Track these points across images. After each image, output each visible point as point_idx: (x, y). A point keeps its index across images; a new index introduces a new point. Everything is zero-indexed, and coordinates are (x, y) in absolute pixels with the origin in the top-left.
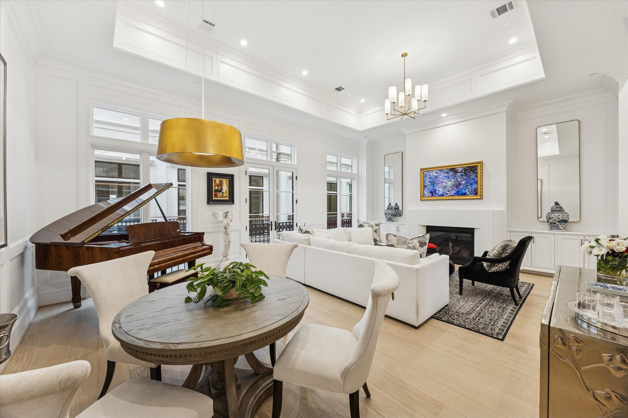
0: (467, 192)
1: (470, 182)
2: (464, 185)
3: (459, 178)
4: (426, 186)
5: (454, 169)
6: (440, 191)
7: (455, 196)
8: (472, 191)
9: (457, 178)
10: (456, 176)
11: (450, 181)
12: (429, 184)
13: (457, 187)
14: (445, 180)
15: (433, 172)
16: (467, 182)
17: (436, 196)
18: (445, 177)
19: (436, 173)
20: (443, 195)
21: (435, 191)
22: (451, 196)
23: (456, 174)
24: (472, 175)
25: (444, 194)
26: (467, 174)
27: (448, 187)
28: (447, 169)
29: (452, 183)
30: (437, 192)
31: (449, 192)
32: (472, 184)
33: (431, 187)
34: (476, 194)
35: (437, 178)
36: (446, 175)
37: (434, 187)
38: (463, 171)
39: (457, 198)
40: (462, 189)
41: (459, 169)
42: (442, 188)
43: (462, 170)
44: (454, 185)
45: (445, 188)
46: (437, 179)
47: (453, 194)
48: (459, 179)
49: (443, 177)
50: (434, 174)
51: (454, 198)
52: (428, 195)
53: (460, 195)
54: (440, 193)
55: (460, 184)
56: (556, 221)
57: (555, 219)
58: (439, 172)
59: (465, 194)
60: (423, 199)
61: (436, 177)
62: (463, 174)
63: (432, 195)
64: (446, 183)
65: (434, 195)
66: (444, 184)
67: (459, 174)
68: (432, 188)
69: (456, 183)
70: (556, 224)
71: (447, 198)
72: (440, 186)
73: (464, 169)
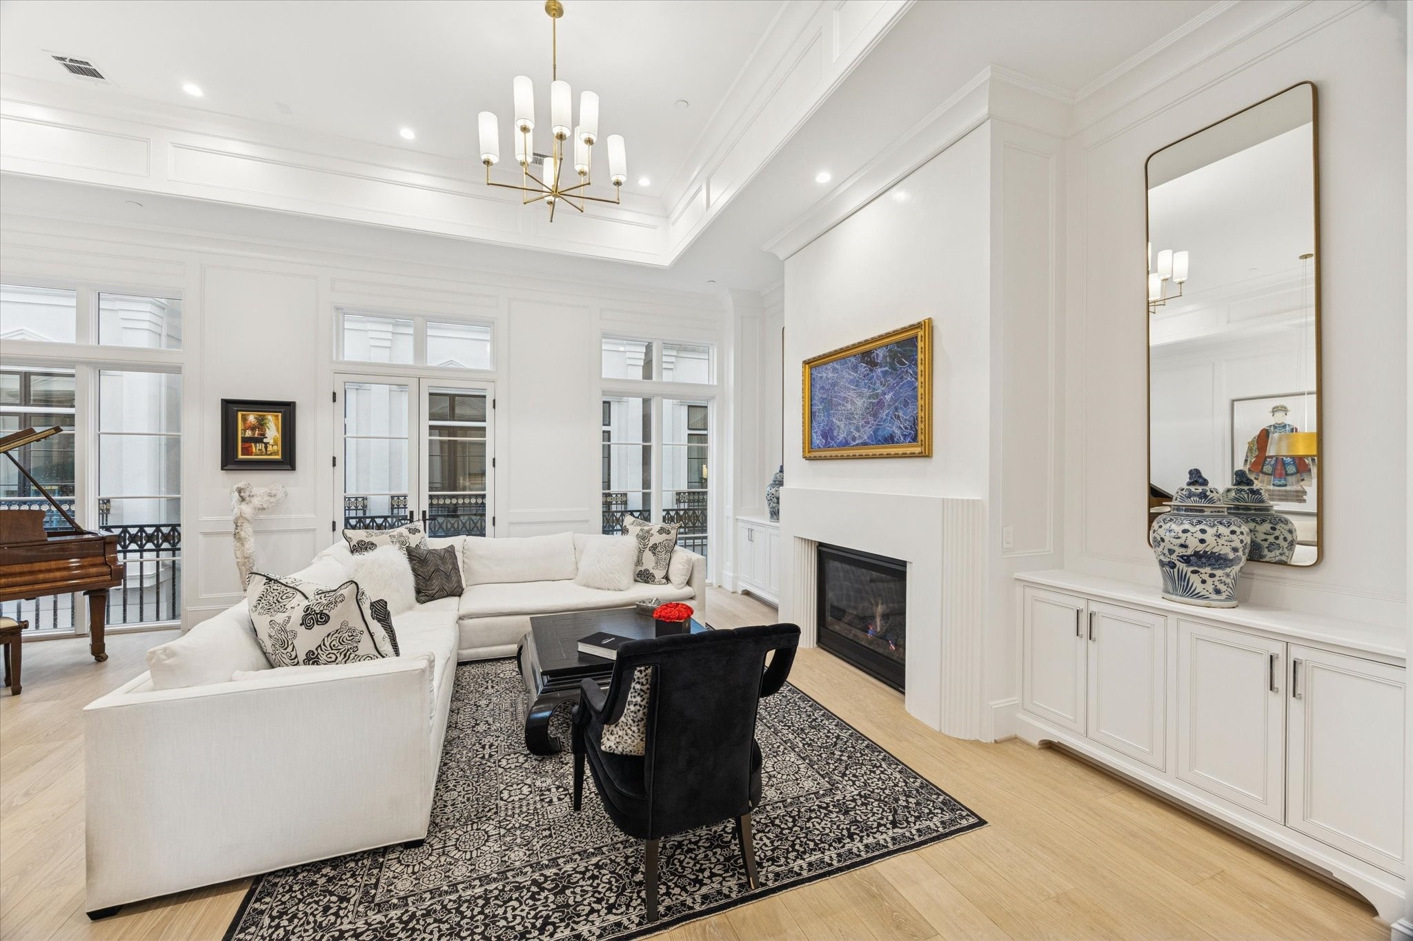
0: (897, 432)
1: (903, 394)
2: (889, 406)
3: (878, 384)
4: (814, 415)
5: (869, 353)
6: (842, 429)
7: (870, 444)
8: (906, 428)
9: (875, 384)
10: (873, 377)
11: (861, 395)
12: (820, 407)
13: (875, 415)
14: (852, 394)
16: (896, 397)
17: (833, 446)
18: (851, 381)
19: (834, 370)
20: (846, 443)
21: (832, 431)
22: (863, 444)
23: (872, 371)
24: (907, 371)
25: (849, 439)
26: (896, 370)
27: (857, 414)
28: (855, 356)
29: (864, 402)
30: (835, 434)
31: (859, 431)
32: (906, 404)
33: (825, 416)
34: (915, 439)
35: (836, 388)
36: (853, 375)
37: (829, 416)
38: (888, 360)
39: (875, 452)
40: (885, 421)
41: (878, 351)
42: (846, 419)
43: (885, 357)
44: (868, 409)
45: (850, 419)
46: (835, 392)
47: (866, 438)
48: (878, 389)
49: (847, 384)
50: (830, 374)
51: (868, 452)
52: (818, 442)
53: (881, 443)
54: (841, 437)
55: (880, 404)
56: (1174, 557)
57: (1172, 547)
58: (839, 368)
59: (890, 440)
60: (809, 455)
61: (834, 385)
62: (887, 368)
63: (826, 442)
64: (852, 402)
65: (829, 443)
66: (849, 406)
67: (880, 370)
68: (826, 421)
69: (872, 400)
70: (1176, 570)
71: (857, 452)
72: (842, 414)
73: (890, 351)
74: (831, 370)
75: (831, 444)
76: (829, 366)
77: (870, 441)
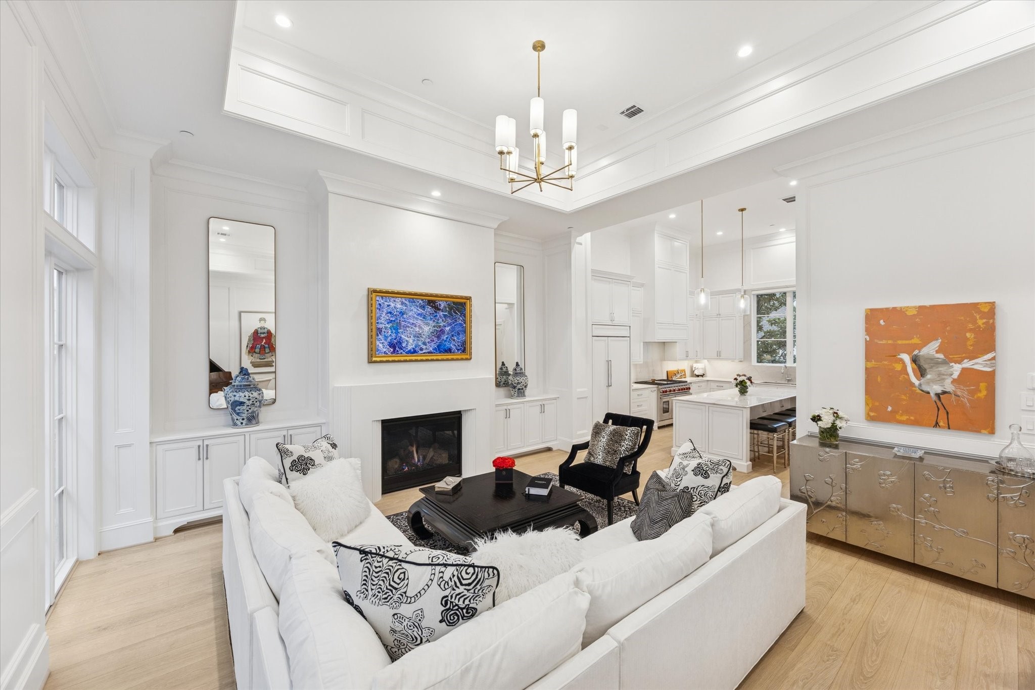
0: (453, 347)
1: (457, 329)
2: (448, 333)
3: (440, 320)
4: (379, 330)
5: (434, 302)
6: (410, 343)
7: (434, 353)
8: (459, 346)
9: (438, 320)
10: (437, 316)
11: (428, 324)
12: (387, 325)
13: (438, 337)
14: (419, 322)
15: (397, 300)
16: (452, 330)
17: (401, 353)
18: (418, 315)
19: (402, 303)
20: (415, 352)
21: (401, 343)
22: (429, 353)
23: (436, 312)
24: (458, 318)
25: (417, 349)
26: (452, 315)
27: (424, 335)
28: (422, 300)
29: (430, 329)
30: (404, 345)
31: (426, 345)
32: (459, 334)
33: (392, 332)
34: (464, 351)
35: (405, 316)
36: (421, 311)
37: (397, 333)
38: (447, 309)
39: (440, 358)
40: (445, 341)
41: (441, 303)
42: (414, 336)
43: (445, 307)
44: (433, 333)
45: (418, 337)
46: (403, 318)
47: (432, 349)
48: (441, 323)
49: (415, 315)
50: (399, 306)
51: (435, 358)
52: (385, 350)
53: (444, 353)
54: (410, 347)
55: (442, 331)
58: (408, 303)
59: (449, 351)
60: (374, 359)
61: (402, 313)
62: (447, 313)
63: (394, 351)
64: (420, 327)
65: (398, 351)
66: (417, 329)
67: (442, 313)
68: (394, 336)
69: (436, 328)
71: (424, 358)
72: (411, 333)
73: (449, 305)
74: (400, 303)
75: (400, 352)
76: (399, 300)
77: (435, 351)
